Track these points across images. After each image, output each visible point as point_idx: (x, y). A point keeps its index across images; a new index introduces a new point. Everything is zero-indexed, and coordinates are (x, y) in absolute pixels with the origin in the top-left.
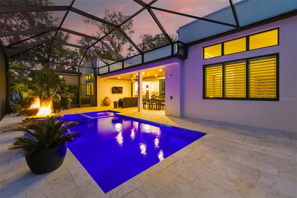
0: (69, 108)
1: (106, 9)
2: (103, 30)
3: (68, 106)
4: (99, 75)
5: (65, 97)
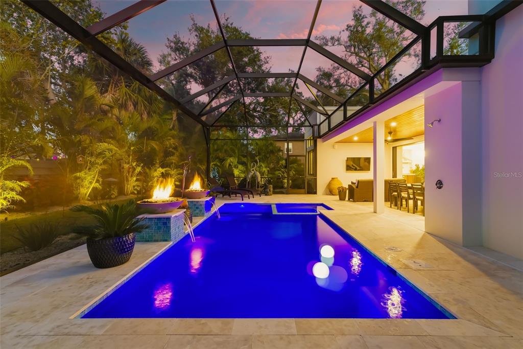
0: (270, 193)
1: (354, 7)
2: (353, 49)
3: (268, 190)
4: (320, 137)
5: (282, 176)
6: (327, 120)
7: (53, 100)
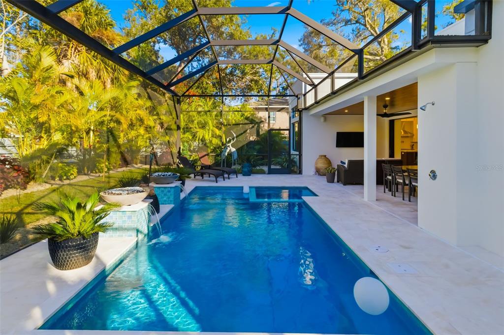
3: (246, 170)
4: (306, 108)
6: (313, 90)
7: (7, 69)
